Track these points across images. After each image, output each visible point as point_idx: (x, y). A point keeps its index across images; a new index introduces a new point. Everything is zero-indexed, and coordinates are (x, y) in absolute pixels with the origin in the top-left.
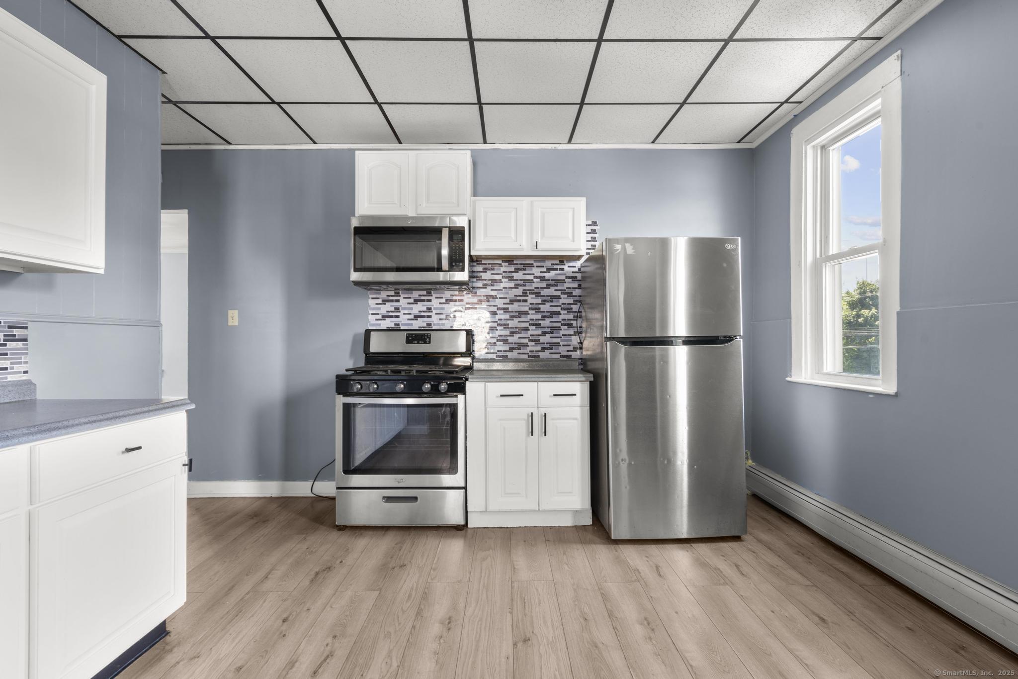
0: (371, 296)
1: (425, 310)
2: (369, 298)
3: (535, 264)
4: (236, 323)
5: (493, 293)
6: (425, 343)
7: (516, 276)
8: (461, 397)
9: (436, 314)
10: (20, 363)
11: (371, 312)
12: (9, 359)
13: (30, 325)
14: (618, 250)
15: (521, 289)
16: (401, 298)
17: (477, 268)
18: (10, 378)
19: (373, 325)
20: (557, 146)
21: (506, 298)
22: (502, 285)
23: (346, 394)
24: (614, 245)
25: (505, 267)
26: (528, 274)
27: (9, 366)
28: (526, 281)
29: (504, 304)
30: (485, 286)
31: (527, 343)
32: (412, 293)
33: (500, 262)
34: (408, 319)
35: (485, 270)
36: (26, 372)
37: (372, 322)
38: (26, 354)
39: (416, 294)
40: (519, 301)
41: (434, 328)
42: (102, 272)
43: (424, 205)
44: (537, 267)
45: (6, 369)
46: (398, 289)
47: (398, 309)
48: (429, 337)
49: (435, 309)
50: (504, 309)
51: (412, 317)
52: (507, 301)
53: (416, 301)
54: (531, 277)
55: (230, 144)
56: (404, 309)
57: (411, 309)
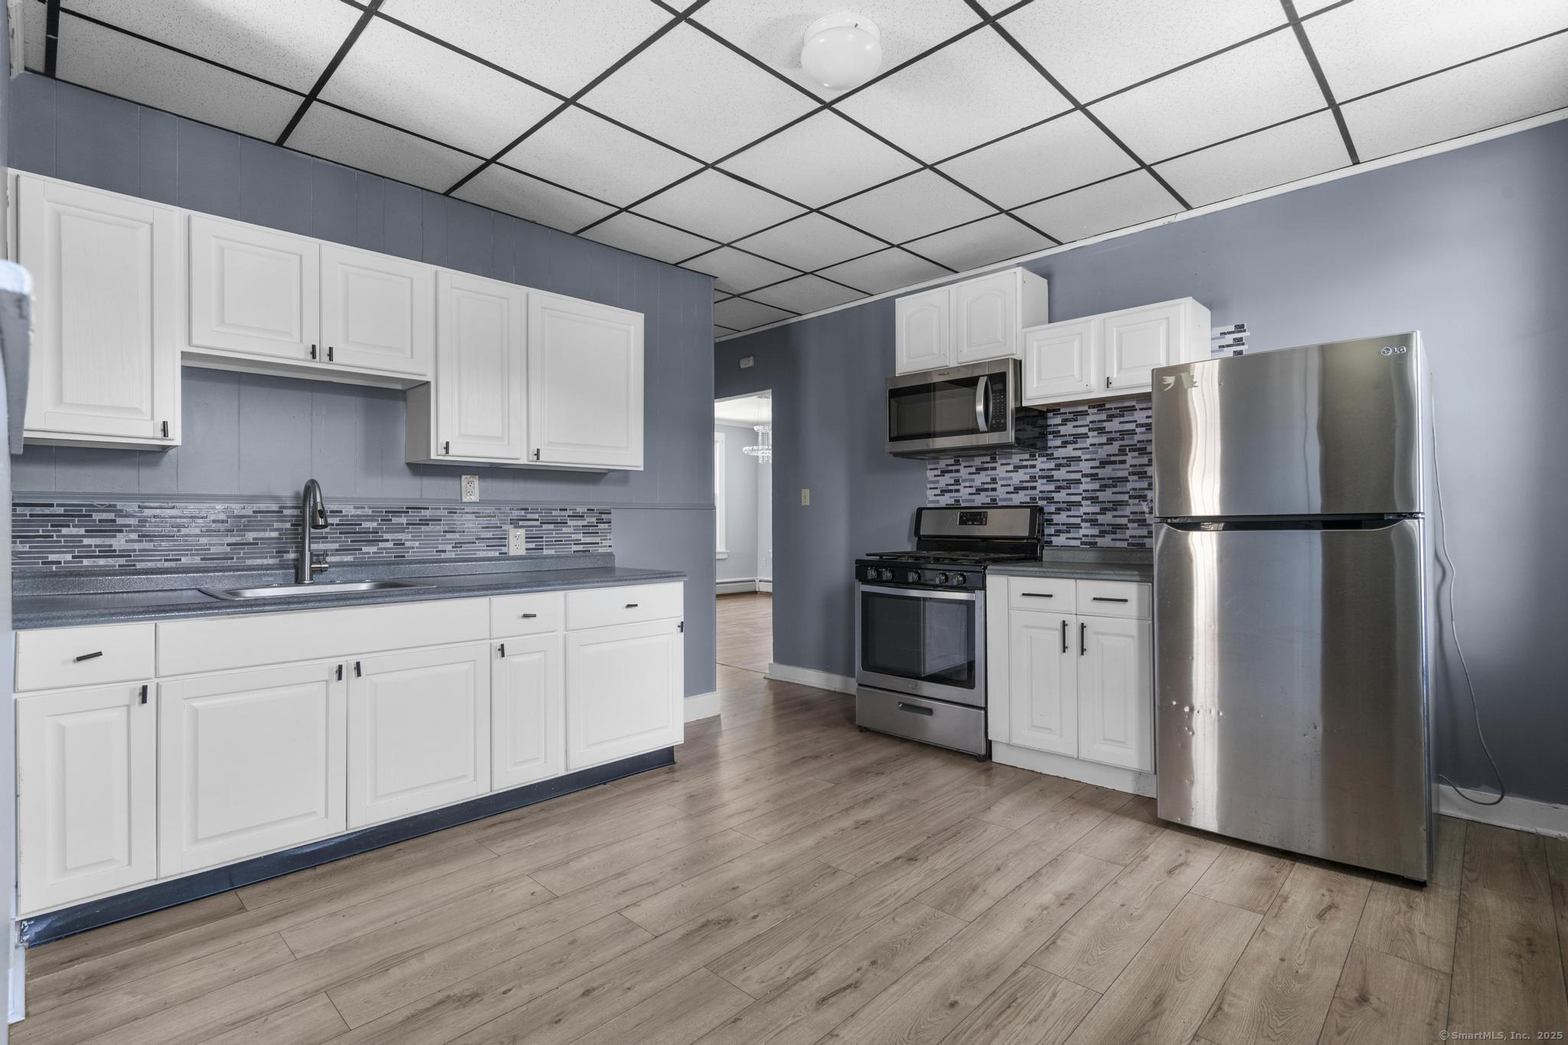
0: (929, 467)
1: (989, 481)
2: (927, 469)
3: (1138, 406)
4: (808, 504)
5: (1078, 453)
6: (981, 524)
7: (1108, 426)
8: (979, 593)
9: (1002, 486)
10: (606, 539)
11: (929, 486)
12: (599, 536)
13: (612, 511)
14: (1169, 384)
15: (1116, 445)
16: (961, 468)
17: (1055, 420)
18: (601, 550)
19: (933, 502)
20: (1172, 219)
21: (1095, 459)
22: (1089, 441)
23: (865, 581)
24: (1164, 377)
25: (1094, 416)
26: (1127, 422)
27: (600, 541)
28: (1123, 433)
29: (1092, 468)
30: (1065, 444)
31: (1126, 525)
32: (974, 461)
33: (1086, 408)
34: (970, 494)
35: (1065, 422)
36: (610, 546)
37: (931, 498)
38: (610, 533)
39: (978, 461)
40: (1114, 462)
41: (1000, 504)
42: (642, 469)
43: (966, 351)
44: (1141, 409)
45: (598, 543)
46: (959, 456)
47: (958, 481)
48: (985, 515)
49: (1001, 479)
50: (1091, 475)
51: (973, 490)
52: (1096, 463)
53: (979, 470)
54: (1132, 426)
55: (801, 315)
56: (965, 481)
57: (973, 480)
